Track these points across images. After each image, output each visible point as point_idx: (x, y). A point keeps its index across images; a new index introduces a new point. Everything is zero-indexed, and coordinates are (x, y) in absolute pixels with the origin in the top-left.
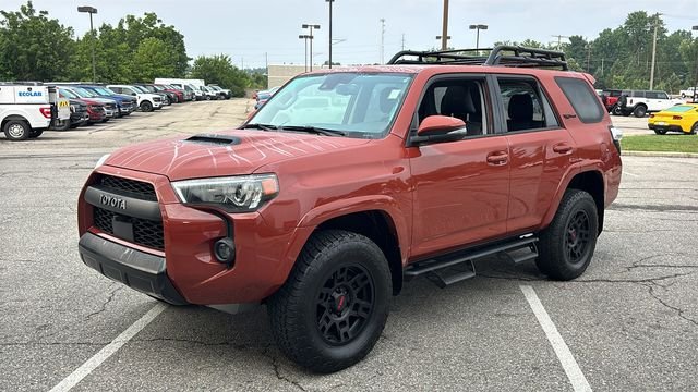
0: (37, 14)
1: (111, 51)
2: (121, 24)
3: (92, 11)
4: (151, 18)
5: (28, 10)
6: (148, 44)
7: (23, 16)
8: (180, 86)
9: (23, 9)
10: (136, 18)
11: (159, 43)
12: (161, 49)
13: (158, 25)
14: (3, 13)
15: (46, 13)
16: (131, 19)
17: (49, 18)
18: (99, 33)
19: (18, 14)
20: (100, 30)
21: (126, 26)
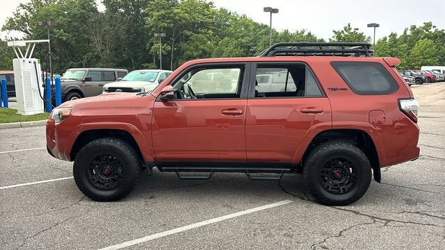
0: (352, 31)
1: (394, 49)
2: (405, 32)
3: (376, 26)
4: (428, 25)
5: (348, 29)
6: (422, 43)
7: (345, 32)
8: (439, 71)
9: (345, 29)
10: (417, 27)
11: (430, 42)
12: (430, 46)
13: (433, 30)
14: (334, 31)
15: (357, 29)
16: (413, 28)
17: (359, 32)
18: (388, 39)
19: (342, 31)
20: (390, 36)
21: (409, 33)
